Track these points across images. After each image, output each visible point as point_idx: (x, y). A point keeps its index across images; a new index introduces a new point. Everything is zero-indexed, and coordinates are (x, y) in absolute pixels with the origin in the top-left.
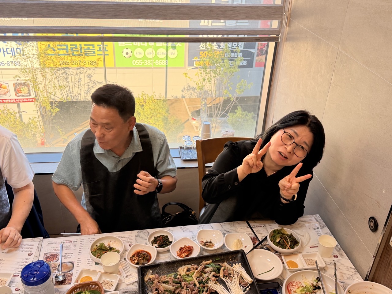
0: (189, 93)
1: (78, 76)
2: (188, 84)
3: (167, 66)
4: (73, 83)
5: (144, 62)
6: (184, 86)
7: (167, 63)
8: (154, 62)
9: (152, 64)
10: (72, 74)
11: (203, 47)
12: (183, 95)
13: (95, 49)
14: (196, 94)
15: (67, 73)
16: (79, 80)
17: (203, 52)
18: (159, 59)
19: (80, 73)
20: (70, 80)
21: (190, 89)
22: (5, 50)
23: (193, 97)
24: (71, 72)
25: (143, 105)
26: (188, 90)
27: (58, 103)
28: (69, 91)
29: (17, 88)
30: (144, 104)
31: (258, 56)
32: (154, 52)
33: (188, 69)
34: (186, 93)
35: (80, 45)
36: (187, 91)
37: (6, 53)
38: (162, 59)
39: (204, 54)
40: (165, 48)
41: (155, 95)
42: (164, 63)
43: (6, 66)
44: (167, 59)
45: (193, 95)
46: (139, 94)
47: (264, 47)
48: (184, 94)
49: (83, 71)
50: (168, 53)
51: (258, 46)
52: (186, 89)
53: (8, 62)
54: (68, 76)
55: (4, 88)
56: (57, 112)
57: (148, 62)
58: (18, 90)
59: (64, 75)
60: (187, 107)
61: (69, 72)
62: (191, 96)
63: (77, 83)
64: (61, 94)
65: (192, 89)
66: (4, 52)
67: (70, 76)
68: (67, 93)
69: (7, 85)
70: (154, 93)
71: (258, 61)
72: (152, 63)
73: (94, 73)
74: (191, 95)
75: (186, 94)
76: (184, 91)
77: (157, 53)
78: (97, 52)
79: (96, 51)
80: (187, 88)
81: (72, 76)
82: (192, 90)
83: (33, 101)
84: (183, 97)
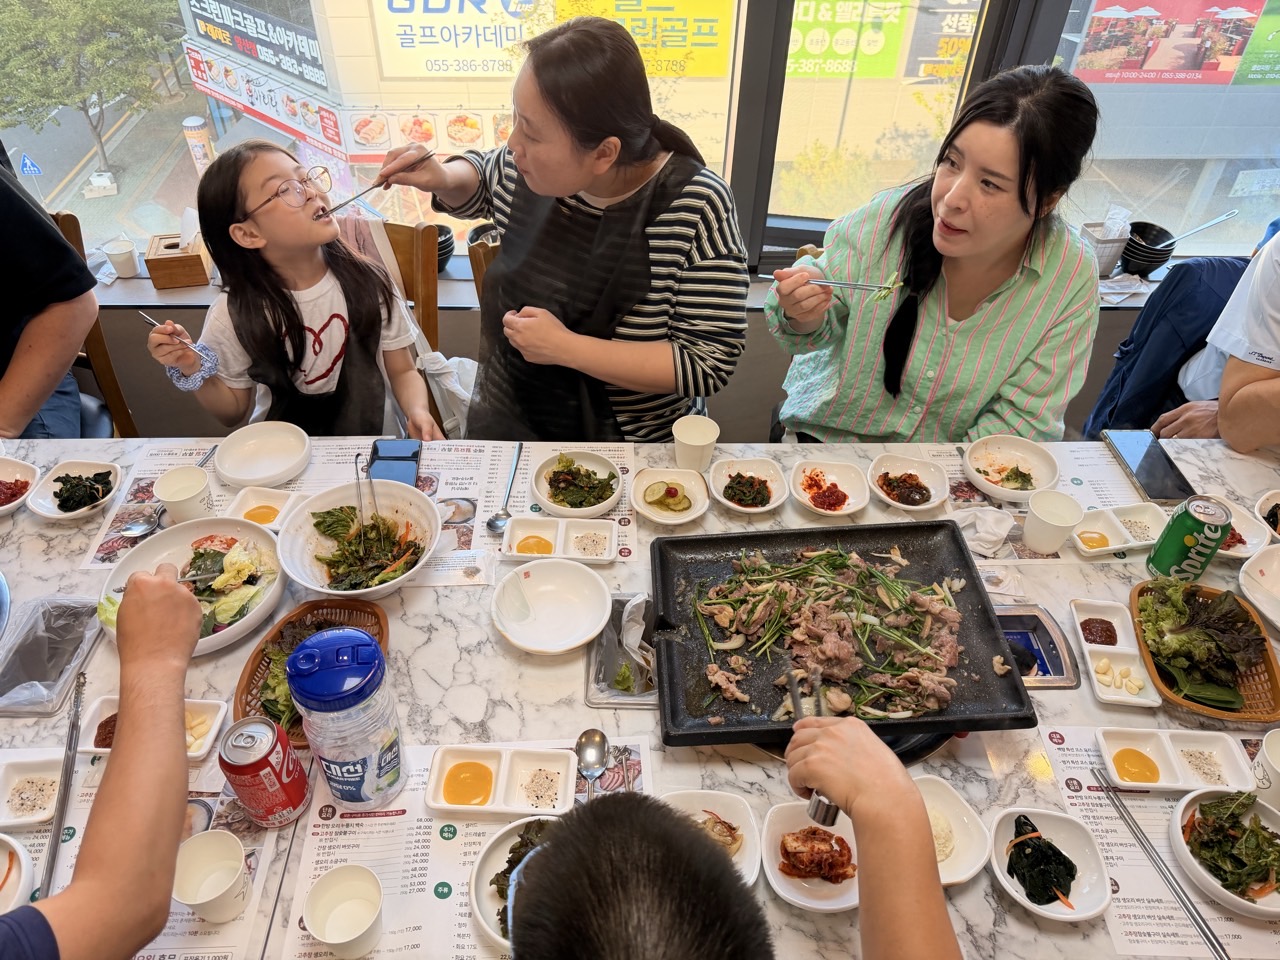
0: (894, 147)
2: (894, 123)
3: (852, 74)
5: (797, 65)
6: (885, 129)
7: (853, 69)
8: (823, 66)
9: (816, 70)
11: (950, 27)
12: (876, 151)
13: (686, 31)
14: (909, 150)
17: (947, 39)
18: (836, 56)
21: (899, 136)
22: (481, 31)
26: (892, 138)
29: (500, 128)
31: (1084, 52)
32: (828, 38)
33: (904, 83)
35: (655, 20)
36: (888, 142)
37: (481, 38)
38: (844, 57)
39: (951, 44)
40: (857, 26)
42: (846, 66)
43: (479, 73)
44: (854, 58)
45: (901, 152)
46: (806, 147)
47: (1105, 30)
48: (880, 148)
50: (861, 41)
51: (1090, 26)
52: (888, 135)
53: (485, 63)
55: (472, 127)
57: (809, 65)
58: (502, 133)
62: (898, 156)
66: (478, 35)
69: (478, 119)
71: (1081, 67)
72: (818, 66)
75: (886, 151)
76: (882, 142)
77: (834, 40)
78: (691, 39)
79: (689, 35)
80: (892, 133)
82: (903, 140)
84: (877, 156)
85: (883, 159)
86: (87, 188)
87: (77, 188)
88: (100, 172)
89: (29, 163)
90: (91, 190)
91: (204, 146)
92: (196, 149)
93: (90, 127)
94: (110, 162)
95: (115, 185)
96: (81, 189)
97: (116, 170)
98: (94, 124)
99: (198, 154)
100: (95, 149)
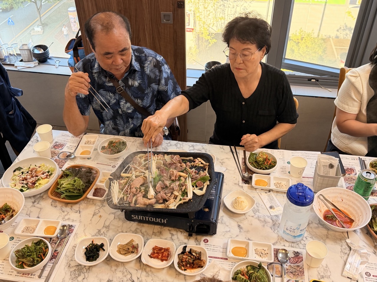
0: (344, 33)
1: (234, 9)
2: (345, 23)
3: (326, 2)
4: (229, 16)
6: (341, 25)
10: (229, 7)
12: (337, 35)
15: (224, 6)
16: (235, 13)
19: (237, 5)
20: (226, 12)
21: (347, 29)
23: (348, 38)
24: (229, 4)
25: (298, 42)
26: (344, 29)
27: (215, 35)
28: (223, 23)
30: (301, 42)
33: (349, 7)
34: (341, 33)
36: (342, 31)
41: (314, 33)
45: (348, 35)
48: (338, 33)
49: (239, 4)
52: (342, 28)
54: (225, 8)
56: (213, 43)
59: (222, 7)
60: (334, 47)
61: (227, 4)
62: (346, 37)
63: (232, 16)
64: (216, 26)
65: (349, 29)
67: (227, 9)
68: (222, 26)
70: (313, 30)
73: (250, 6)
74: (346, 35)
75: (341, 35)
76: (339, 31)
80: (344, 27)
81: (229, 8)
82: (349, 31)
83: (190, 31)
84: (337, 37)
85: (340, 38)
86: (32, 31)
87: (29, 31)
88: (38, 26)
89: (11, 21)
90: (34, 32)
91: (75, 18)
92: (72, 19)
93: (37, 9)
94: (43, 22)
95: (42, 31)
96: (31, 31)
97: (44, 25)
98: (39, 8)
99: (72, 21)
100: (38, 18)
